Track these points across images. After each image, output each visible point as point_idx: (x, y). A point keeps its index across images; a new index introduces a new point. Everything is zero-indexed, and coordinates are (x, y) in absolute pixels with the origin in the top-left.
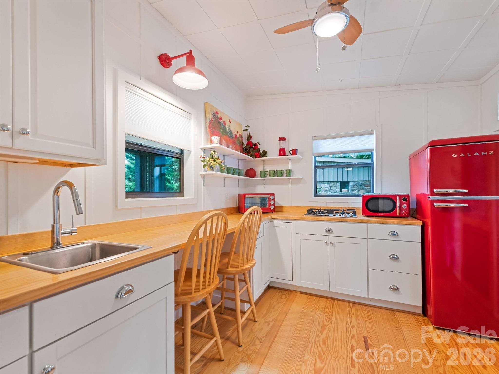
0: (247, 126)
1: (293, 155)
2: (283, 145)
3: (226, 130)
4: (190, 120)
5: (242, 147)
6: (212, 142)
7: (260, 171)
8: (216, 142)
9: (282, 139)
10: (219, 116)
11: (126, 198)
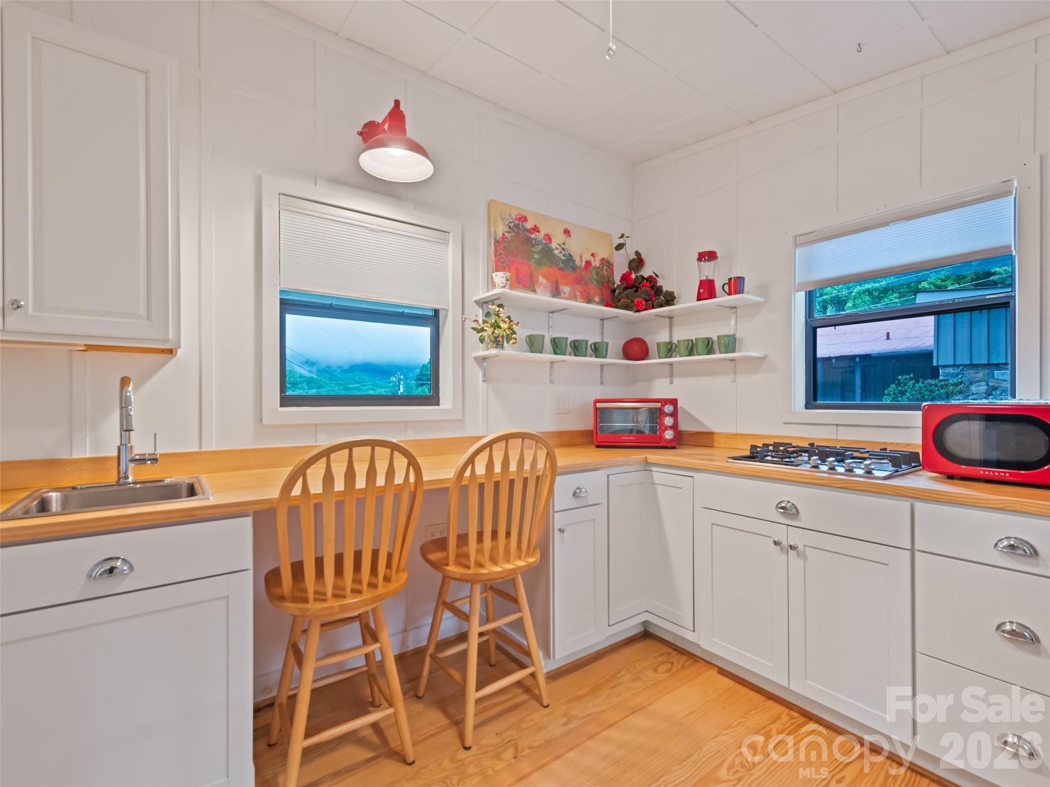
0: (622, 236)
1: (730, 294)
2: (708, 270)
3: (554, 255)
4: (446, 244)
5: (609, 287)
6: (494, 285)
7: (657, 343)
8: (499, 285)
9: (708, 256)
10: (529, 225)
11: (281, 406)
